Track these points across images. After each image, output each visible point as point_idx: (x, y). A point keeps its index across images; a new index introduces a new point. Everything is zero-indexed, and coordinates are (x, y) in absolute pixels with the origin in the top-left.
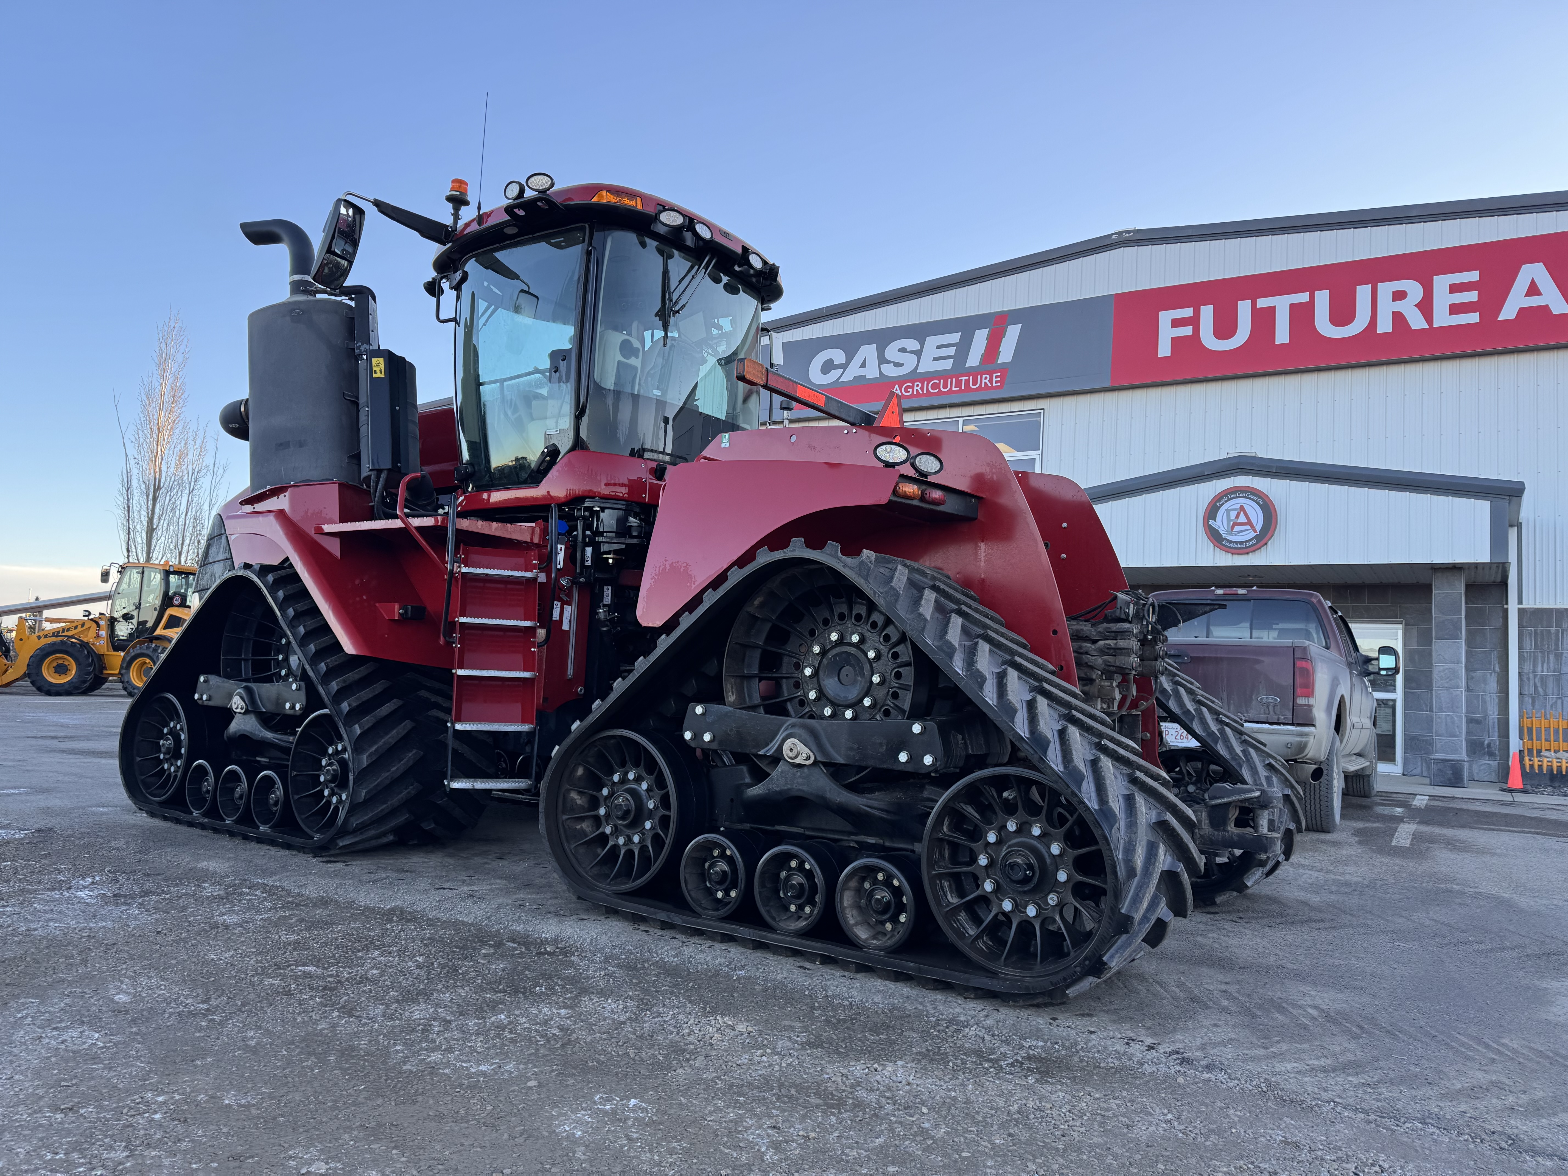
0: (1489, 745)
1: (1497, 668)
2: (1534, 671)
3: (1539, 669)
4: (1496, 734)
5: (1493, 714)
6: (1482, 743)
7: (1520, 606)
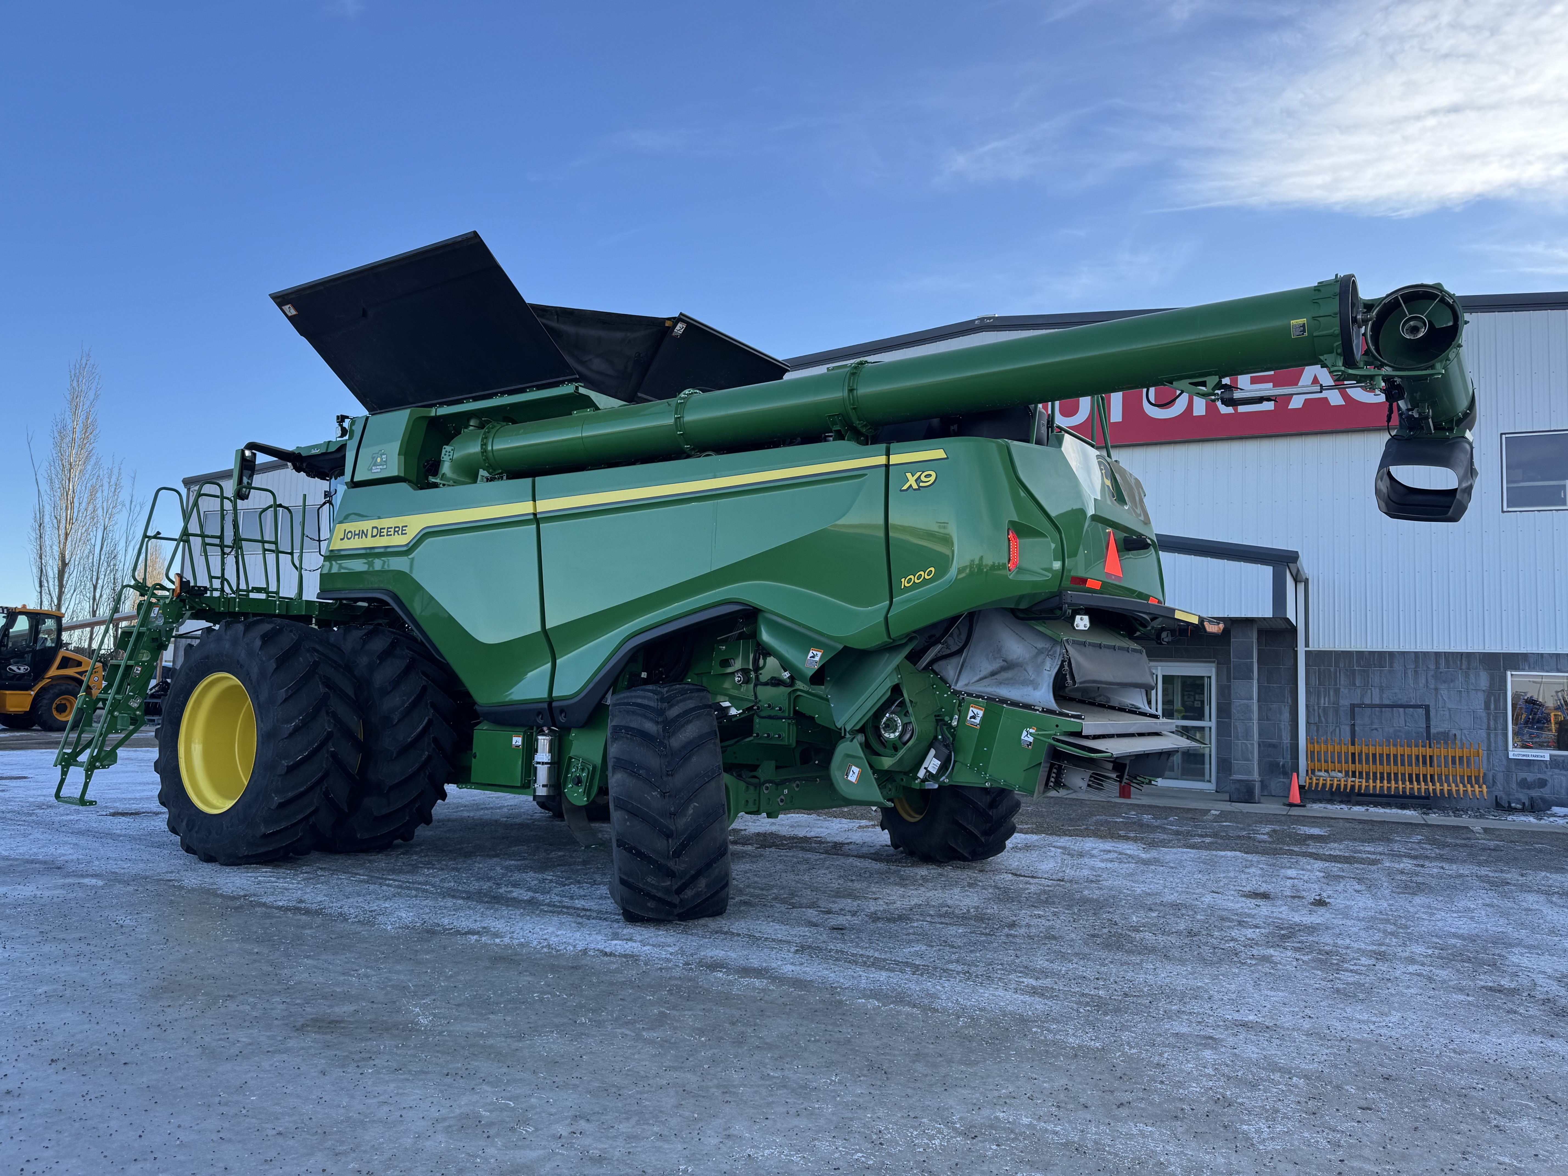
0: (1283, 766)
1: (1290, 701)
2: (1318, 703)
3: (1322, 701)
4: (1289, 756)
5: (1286, 740)
6: (1279, 764)
7: (1307, 649)
